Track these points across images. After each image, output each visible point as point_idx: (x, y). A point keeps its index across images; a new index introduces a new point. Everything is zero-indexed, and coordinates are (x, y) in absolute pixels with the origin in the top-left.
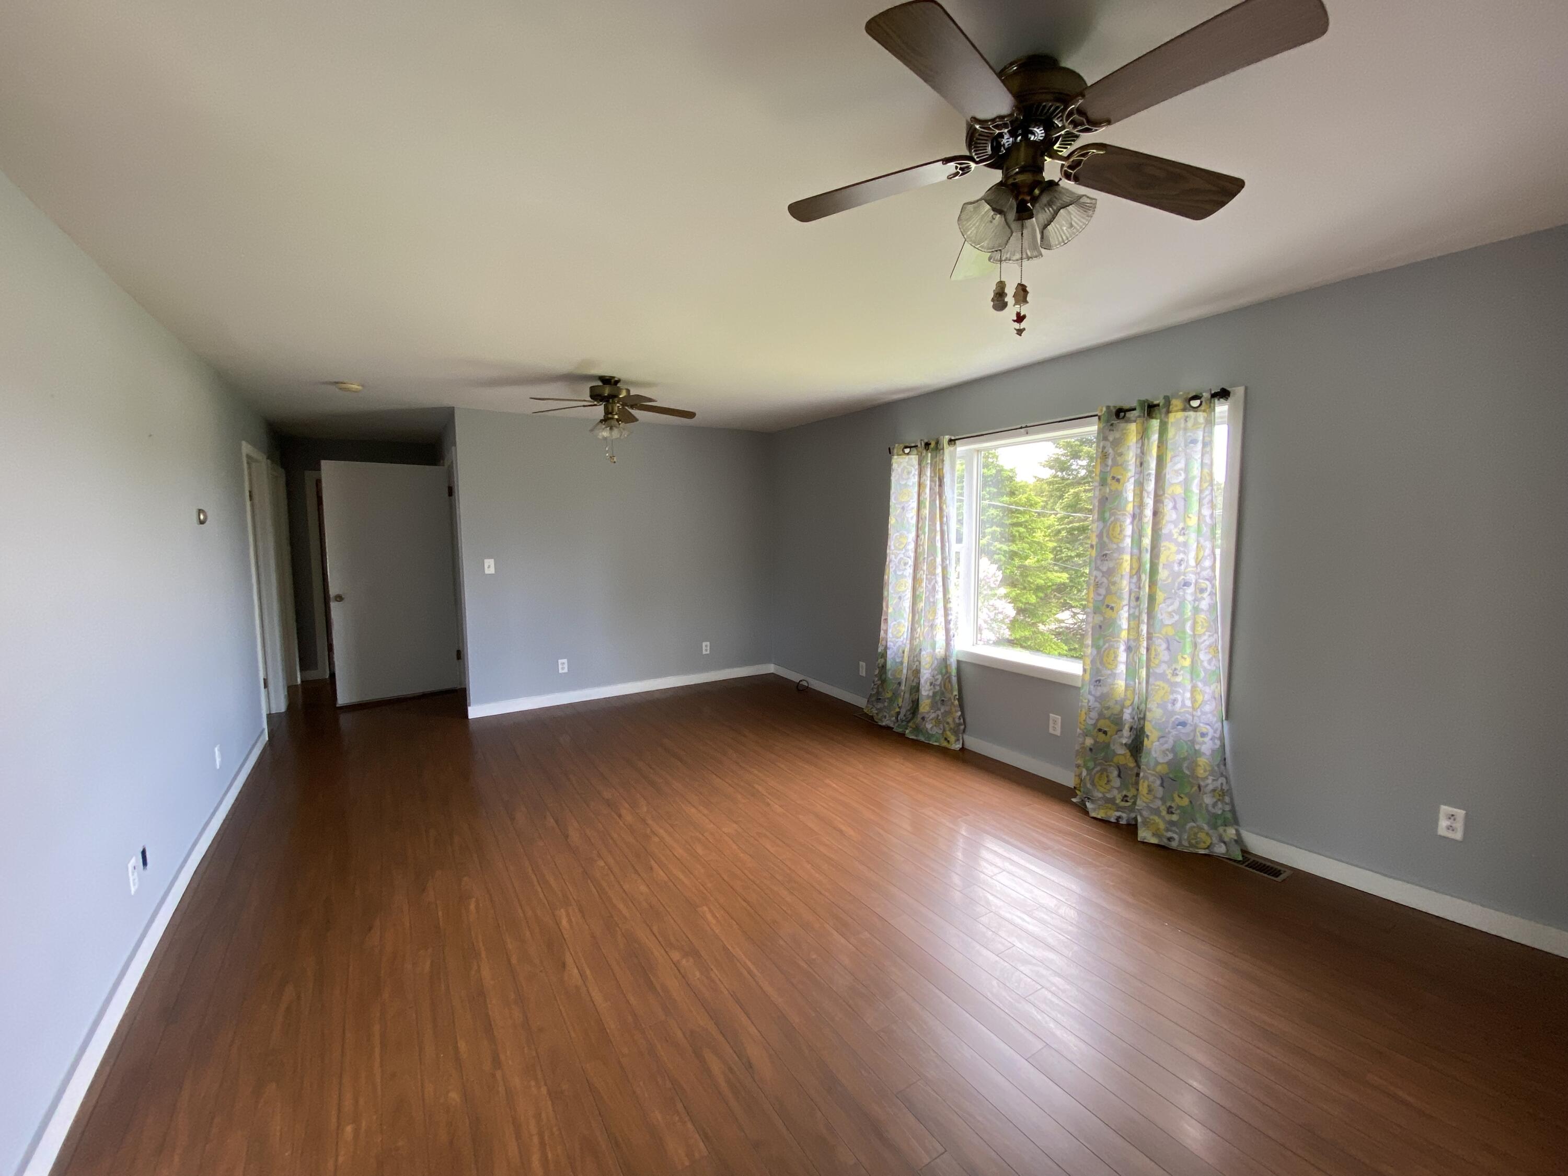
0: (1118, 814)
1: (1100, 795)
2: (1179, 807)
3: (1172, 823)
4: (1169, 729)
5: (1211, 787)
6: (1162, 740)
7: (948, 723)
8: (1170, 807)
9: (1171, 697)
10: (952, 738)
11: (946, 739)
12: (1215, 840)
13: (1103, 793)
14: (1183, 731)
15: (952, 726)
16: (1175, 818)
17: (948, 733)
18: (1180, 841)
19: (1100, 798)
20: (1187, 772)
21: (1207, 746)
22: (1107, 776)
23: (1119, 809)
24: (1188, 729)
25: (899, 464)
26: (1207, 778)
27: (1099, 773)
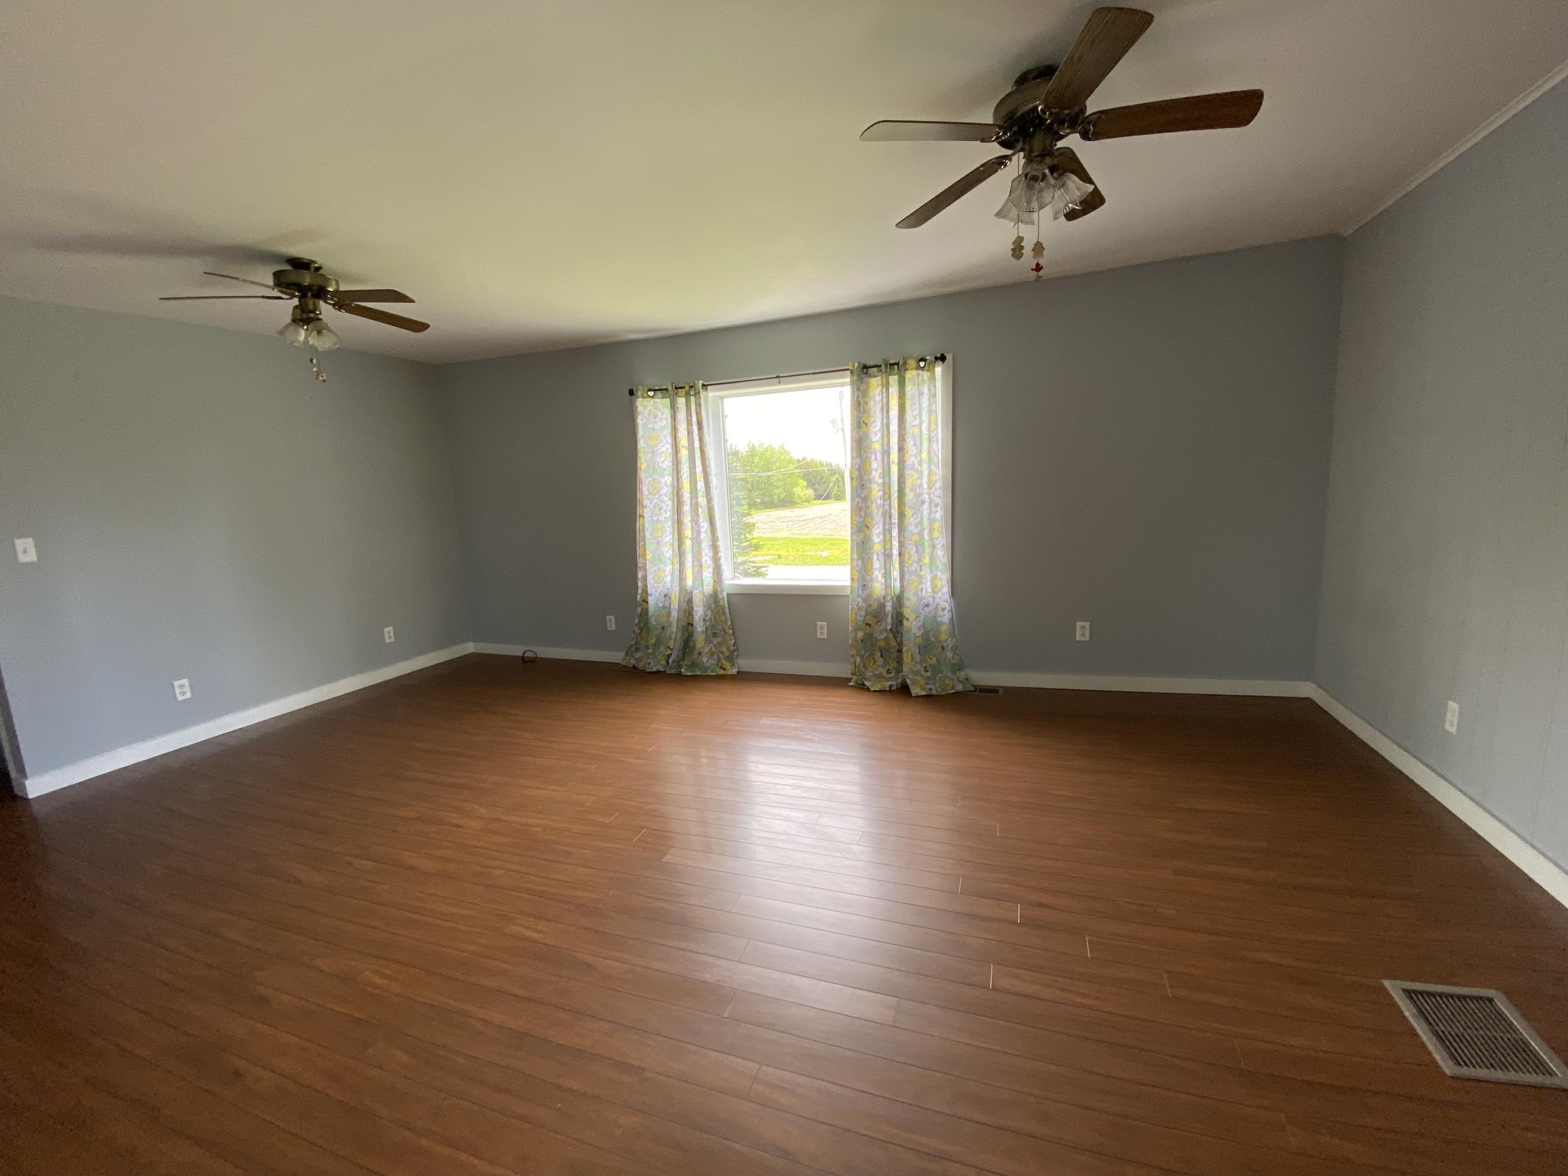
0: (890, 683)
1: (871, 674)
2: (931, 665)
3: (928, 678)
4: (921, 611)
5: (950, 645)
6: (917, 620)
7: (722, 653)
8: (926, 667)
9: (920, 587)
10: (728, 665)
11: (721, 668)
12: (956, 682)
13: (872, 672)
14: (928, 610)
15: (727, 654)
16: (929, 674)
17: (724, 661)
18: (936, 689)
19: (872, 676)
20: (933, 639)
21: (946, 617)
22: (874, 659)
23: (888, 680)
24: (931, 608)
25: (645, 407)
26: (947, 640)
27: (868, 658)
